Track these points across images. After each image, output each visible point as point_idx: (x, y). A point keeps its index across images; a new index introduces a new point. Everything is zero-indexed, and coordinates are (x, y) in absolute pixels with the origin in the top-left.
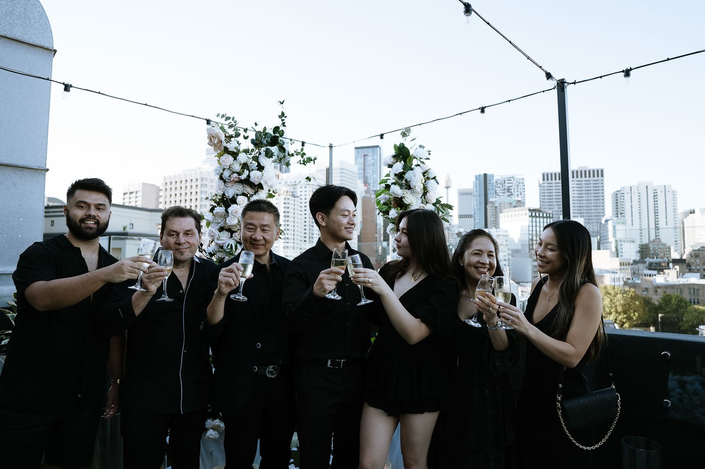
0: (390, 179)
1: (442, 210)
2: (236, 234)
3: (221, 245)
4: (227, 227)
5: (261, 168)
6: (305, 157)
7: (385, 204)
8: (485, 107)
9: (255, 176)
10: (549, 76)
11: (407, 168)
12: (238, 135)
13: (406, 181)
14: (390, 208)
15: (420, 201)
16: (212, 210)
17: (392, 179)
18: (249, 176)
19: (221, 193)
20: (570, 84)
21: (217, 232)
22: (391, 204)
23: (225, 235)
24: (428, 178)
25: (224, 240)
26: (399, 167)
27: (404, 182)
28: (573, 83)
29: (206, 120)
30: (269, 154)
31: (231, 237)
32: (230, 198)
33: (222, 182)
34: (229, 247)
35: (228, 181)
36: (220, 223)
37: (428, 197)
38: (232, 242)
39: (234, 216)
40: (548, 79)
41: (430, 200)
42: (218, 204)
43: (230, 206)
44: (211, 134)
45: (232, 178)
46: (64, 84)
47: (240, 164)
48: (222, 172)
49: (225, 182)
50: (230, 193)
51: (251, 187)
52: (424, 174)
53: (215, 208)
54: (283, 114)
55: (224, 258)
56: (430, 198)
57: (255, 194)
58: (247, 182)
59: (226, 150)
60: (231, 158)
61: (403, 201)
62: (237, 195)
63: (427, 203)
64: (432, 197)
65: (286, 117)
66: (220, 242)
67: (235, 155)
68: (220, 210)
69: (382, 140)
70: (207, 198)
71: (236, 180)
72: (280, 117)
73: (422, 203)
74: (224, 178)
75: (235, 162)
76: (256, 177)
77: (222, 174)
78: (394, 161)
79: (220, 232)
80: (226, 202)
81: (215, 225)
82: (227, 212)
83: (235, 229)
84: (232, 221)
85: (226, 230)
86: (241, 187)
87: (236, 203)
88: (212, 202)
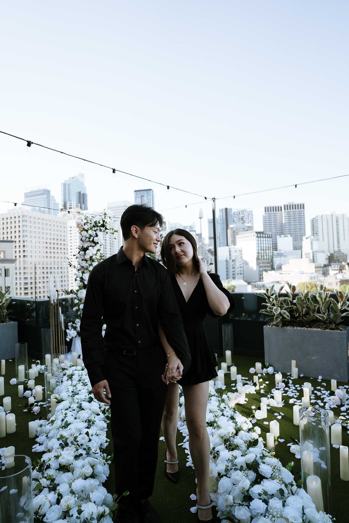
5: (97, 236)
6: (114, 230)
9: (96, 239)
10: (206, 198)
12: (88, 223)
16: (79, 253)
18: (93, 239)
19: (81, 246)
21: (81, 261)
23: (85, 262)
29: (68, 211)
30: (101, 230)
31: (87, 263)
33: (82, 241)
36: (82, 258)
38: (87, 265)
39: (89, 254)
42: (81, 251)
43: (86, 251)
44: (78, 223)
47: (89, 234)
49: (83, 241)
50: (85, 246)
51: (94, 243)
57: (95, 246)
58: (93, 241)
59: (84, 230)
60: (86, 232)
62: (88, 247)
65: (106, 215)
66: (82, 265)
67: (87, 231)
68: (82, 253)
70: (77, 248)
71: (88, 241)
75: (87, 234)
77: (82, 238)
80: (85, 250)
81: (80, 258)
82: (85, 253)
83: (88, 260)
84: (87, 257)
85: (84, 260)
86: (90, 243)
87: (88, 250)
88: (79, 250)
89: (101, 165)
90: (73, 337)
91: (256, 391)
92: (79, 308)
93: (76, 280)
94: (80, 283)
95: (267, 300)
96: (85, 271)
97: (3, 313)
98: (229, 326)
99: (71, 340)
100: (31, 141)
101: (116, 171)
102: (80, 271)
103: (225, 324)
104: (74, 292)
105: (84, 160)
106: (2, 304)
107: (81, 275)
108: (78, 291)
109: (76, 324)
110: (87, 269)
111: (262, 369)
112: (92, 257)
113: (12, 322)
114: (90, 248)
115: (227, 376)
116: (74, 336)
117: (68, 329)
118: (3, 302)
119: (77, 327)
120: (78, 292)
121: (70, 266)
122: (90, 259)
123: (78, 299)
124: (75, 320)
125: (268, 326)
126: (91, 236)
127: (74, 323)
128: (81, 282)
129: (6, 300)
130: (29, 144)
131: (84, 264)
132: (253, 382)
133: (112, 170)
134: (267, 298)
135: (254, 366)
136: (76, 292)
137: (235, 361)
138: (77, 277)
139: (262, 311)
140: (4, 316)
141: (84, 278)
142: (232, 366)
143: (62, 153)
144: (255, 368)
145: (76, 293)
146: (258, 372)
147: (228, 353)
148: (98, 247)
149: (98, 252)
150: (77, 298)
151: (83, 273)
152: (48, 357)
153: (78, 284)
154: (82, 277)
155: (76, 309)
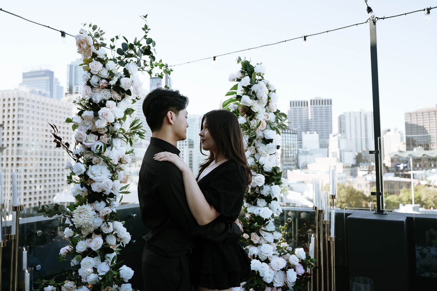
0: (238, 91)
1: (280, 118)
2: (103, 136)
3: (89, 147)
4: (94, 130)
5: (127, 75)
8: (307, 36)
9: (125, 83)
10: (369, 10)
11: (253, 81)
13: (254, 93)
15: (265, 110)
16: (80, 114)
17: (240, 91)
18: (118, 82)
19: (88, 98)
20: (380, 19)
21: (85, 135)
22: (239, 112)
23: (94, 137)
24: (270, 91)
25: (92, 142)
26: (246, 81)
27: (251, 93)
28: (382, 18)
29: (61, 31)
30: (138, 63)
31: (99, 139)
32: (98, 102)
33: (89, 87)
34: (99, 148)
35: (96, 86)
36: (88, 126)
37: (271, 107)
38: (101, 144)
39: (104, 118)
40: (369, 12)
41: (273, 109)
42: (87, 109)
43: (99, 110)
44: (81, 41)
45: (102, 84)
47: (108, 71)
48: (90, 78)
49: (92, 87)
50: (98, 97)
51: (118, 93)
52: (267, 87)
53: (84, 112)
54: (146, 26)
55: (92, 159)
56: (273, 108)
57: (122, 100)
58: (118, 88)
59: (94, 55)
60: (100, 65)
61: (251, 110)
62: (105, 101)
63: (269, 111)
65: (149, 29)
66: (88, 144)
67: (103, 62)
68: (89, 113)
69: (214, 61)
70: (75, 102)
71: (105, 85)
72: (144, 29)
73: (266, 112)
74: (91, 83)
75: (104, 68)
76: (127, 83)
77: (89, 80)
78: (241, 76)
79: (88, 134)
80: (95, 106)
81: (83, 128)
82: (96, 116)
83: (103, 132)
84: (101, 124)
85: (93, 133)
86: (109, 93)
87: (105, 106)
88: (80, 107)
92: (75, 249)
93: (70, 180)
94: (81, 189)
96: (95, 159)
102: (80, 159)
104: (64, 211)
107: (83, 167)
108: (73, 207)
110: (99, 154)
112: (113, 125)
114: (109, 103)
120: (75, 211)
121: (58, 145)
122: (106, 130)
123: (73, 228)
124: (63, 283)
126: (112, 74)
128: (82, 187)
131: (92, 141)
136: (68, 209)
138: (73, 173)
141: (91, 176)
145: (67, 213)
148: (127, 103)
149: (128, 116)
150: (71, 225)
151: (89, 163)
153: (74, 190)
154: (85, 173)
155: (67, 251)
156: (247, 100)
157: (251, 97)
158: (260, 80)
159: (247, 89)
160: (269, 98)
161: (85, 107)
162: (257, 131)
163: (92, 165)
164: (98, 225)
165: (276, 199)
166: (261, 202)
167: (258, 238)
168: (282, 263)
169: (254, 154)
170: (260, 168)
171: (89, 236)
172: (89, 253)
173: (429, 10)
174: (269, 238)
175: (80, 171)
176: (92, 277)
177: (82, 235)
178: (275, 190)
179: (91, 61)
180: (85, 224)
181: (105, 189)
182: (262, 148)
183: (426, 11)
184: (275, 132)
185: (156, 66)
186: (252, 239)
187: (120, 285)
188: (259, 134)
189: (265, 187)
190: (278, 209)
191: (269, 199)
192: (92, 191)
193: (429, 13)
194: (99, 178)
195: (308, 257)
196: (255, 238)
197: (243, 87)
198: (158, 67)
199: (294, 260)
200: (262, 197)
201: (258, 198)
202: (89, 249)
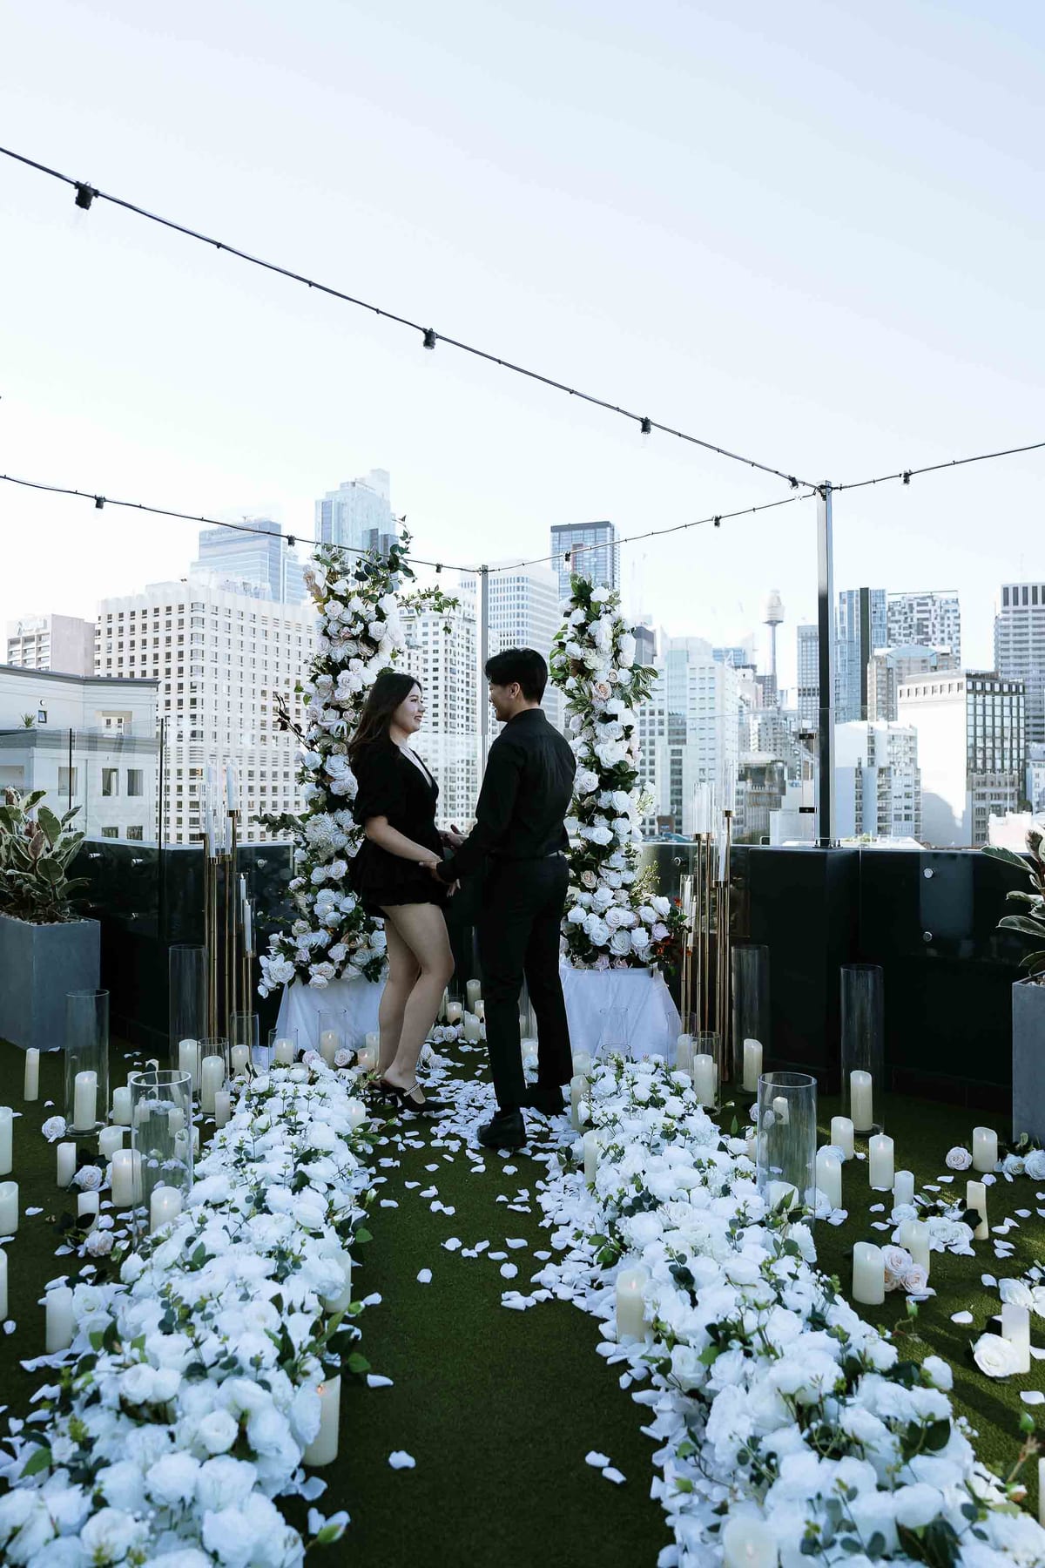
0: (566, 633)
1: (643, 677)
2: (348, 713)
3: (328, 728)
4: (335, 704)
5: (381, 616)
6: (441, 599)
7: (561, 669)
8: (720, 517)
9: (375, 628)
10: (794, 482)
11: (593, 615)
12: (346, 571)
13: (590, 635)
14: (567, 674)
15: (610, 665)
16: (313, 680)
17: (569, 634)
18: (366, 629)
19: (325, 654)
20: (838, 488)
21: (322, 711)
22: (568, 668)
23: (334, 713)
24: (622, 631)
25: (331, 722)
26: (579, 615)
27: (586, 637)
28: (841, 488)
29: (287, 537)
31: (341, 717)
32: (339, 661)
33: (326, 638)
34: (340, 731)
35: (335, 637)
36: (325, 698)
37: (622, 660)
38: (343, 724)
39: (348, 685)
41: (626, 663)
42: (323, 672)
43: (340, 673)
45: (343, 635)
46: (95, 498)
47: (353, 614)
48: (326, 624)
49: (330, 638)
50: (338, 655)
51: (368, 645)
52: (615, 625)
53: (319, 677)
54: (406, 534)
55: (331, 747)
56: (625, 661)
57: (374, 655)
58: (365, 638)
59: (331, 591)
60: (340, 605)
61: (584, 665)
62: (349, 658)
63: (620, 667)
64: (628, 658)
65: (411, 538)
66: (324, 724)
67: (344, 601)
68: (325, 679)
69: (567, 562)
70: (305, 662)
71: (348, 636)
72: (402, 538)
73: (613, 667)
74: (329, 633)
75: (345, 610)
76: (378, 630)
77: (326, 627)
78: (573, 607)
79: (325, 710)
80: (334, 668)
81: (319, 700)
82: (335, 682)
83: (346, 706)
84: (344, 695)
85: (333, 707)
86: (355, 646)
87: (347, 668)
88: (313, 668)
89: (378, 311)
90: (281, 985)
91: (974, 1243)
92: (309, 880)
93: (302, 778)
94: (317, 791)
95: (1031, 877)
96: (335, 746)
97: (53, 888)
98: (870, 973)
99: (277, 995)
100: (93, 187)
101: (437, 341)
102: (315, 747)
103: (854, 966)
104: (294, 823)
105: (311, 284)
106: (50, 855)
107: (318, 759)
108: (305, 818)
109: (295, 938)
110: (341, 739)
111: (1002, 1155)
113: (82, 921)
114: (354, 663)
115: (855, 1172)
116: (285, 982)
117: (267, 953)
118: (56, 849)
119: (297, 949)
120: (308, 823)
121: (284, 727)
122: (352, 703)
123: (305, 849)
124: (293, 923)
125: (1033, 983)
126: (357, 617)
127: (288, 933)
128: (318, 787)
129: (66, 843)
130: (85, 196)
131: (332, 720)
132: (963, 1205)
133: (423, 337)
134: (1030, 869)
135: (967, 1142)
136: (300, 822)
137: (886, 1116)
138: (305, 768)
139: (1011, 921)
140: (56, 899)
141: (330, 772)
142: (874, 1132)
143: (219, 245)
144: (970, 1151)
145: (299, 826)
146: (980, 1167)
147: (861, 1082)
150: (304, 845)
151: (327, 752)
152: (188, 1048)
153: (307, 792)
154: (321, 766)
155: (299, 884)
156: (575, 650)
157: (581, 644)
158: (606, 612)
159: (582, 628)
160: (615, 644)
161: (321, 669)
162: (594, 702)
163: (332, 755)
164: (341, 845)
165: (625, 815)
166: (600, 820)
167: (594, 878)
168: (625, 917)
169: (592, 740)
170: (594, 763)
171: (329, 861)
172: (329, 883)
173: (907, 477)
174: (615, 880)
175: (315, 764)
176: (331, 917)
177: (319, 859)
178: (619, 800)
179: (327, 601)
180: (322, 841)
181: (349, 791)
182: (600, 729)
183: (902, 478)
184: (622, 703)
185: (429, 596)
186: (583, 880)
187: (371, 933)
188: (599, 706)
189: (604, 794)
190: (630, 833)
191: (611, 814)
192: (332, 794)
193: (906, 481)
194: (341, 774)
195: (674, 912)
196: (588, 878)
197: (574, 626)
198: (433, 597)
199: (648, 914)
200: (600, 811)
201: (595, 812)
202: (330, 879)
